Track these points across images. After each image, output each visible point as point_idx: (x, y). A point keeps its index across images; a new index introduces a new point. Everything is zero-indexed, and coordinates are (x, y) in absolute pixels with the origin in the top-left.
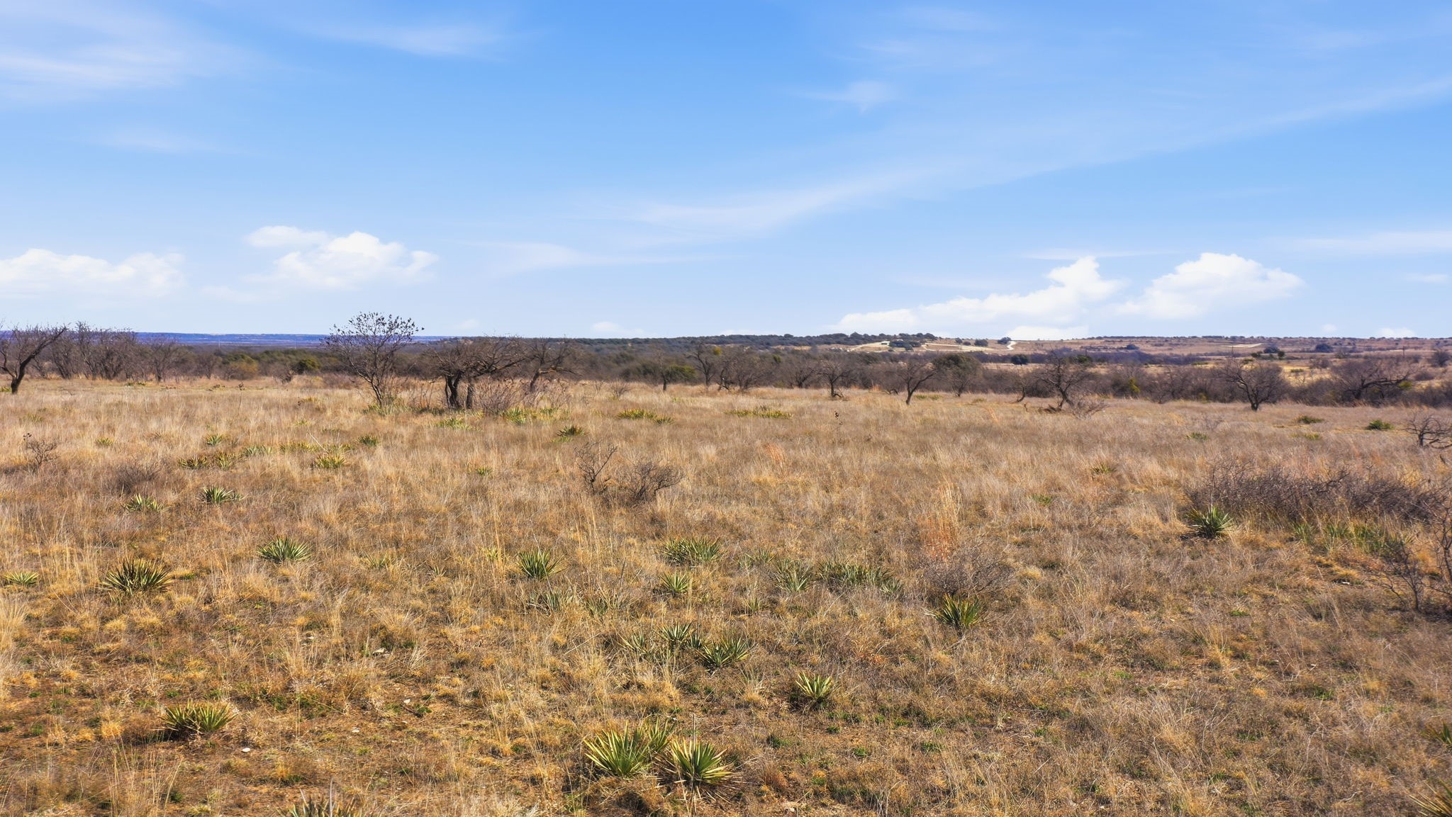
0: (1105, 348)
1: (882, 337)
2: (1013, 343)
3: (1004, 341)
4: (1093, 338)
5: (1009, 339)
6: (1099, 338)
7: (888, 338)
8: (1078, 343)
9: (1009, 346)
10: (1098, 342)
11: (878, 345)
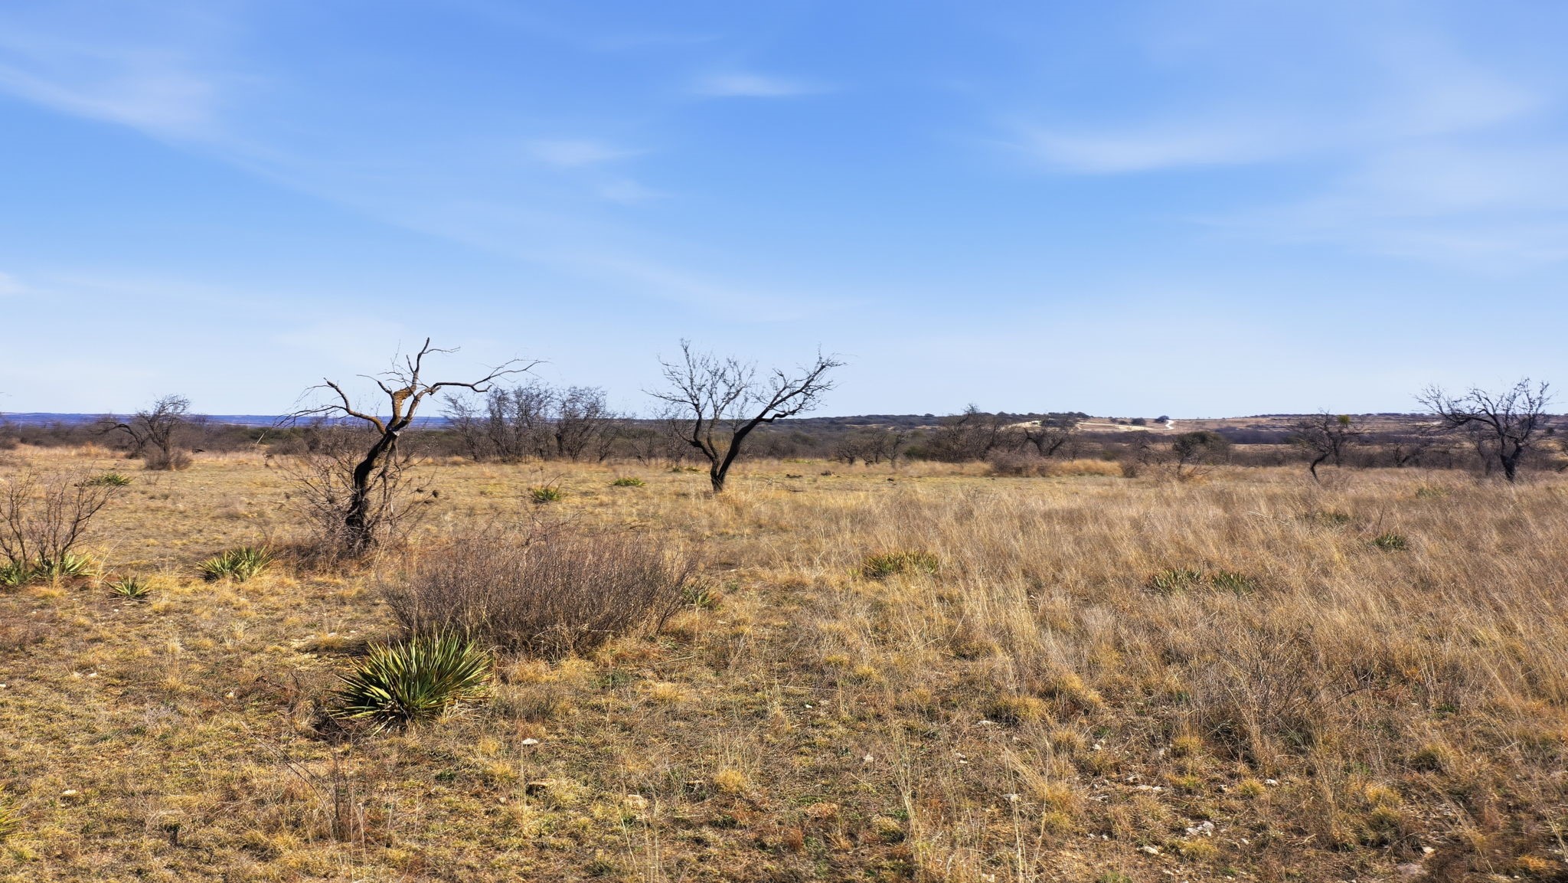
0: (1274, 427)
1: (1031, 417)
2: (1171, 422)
3: (1162, 420)
4: (1256, 417)
5: (1167, 418)
6: (1264, 416)
7: (1038, 417)
8: (1243, 422)
9: (1167, 425)
11: (1027, 425)
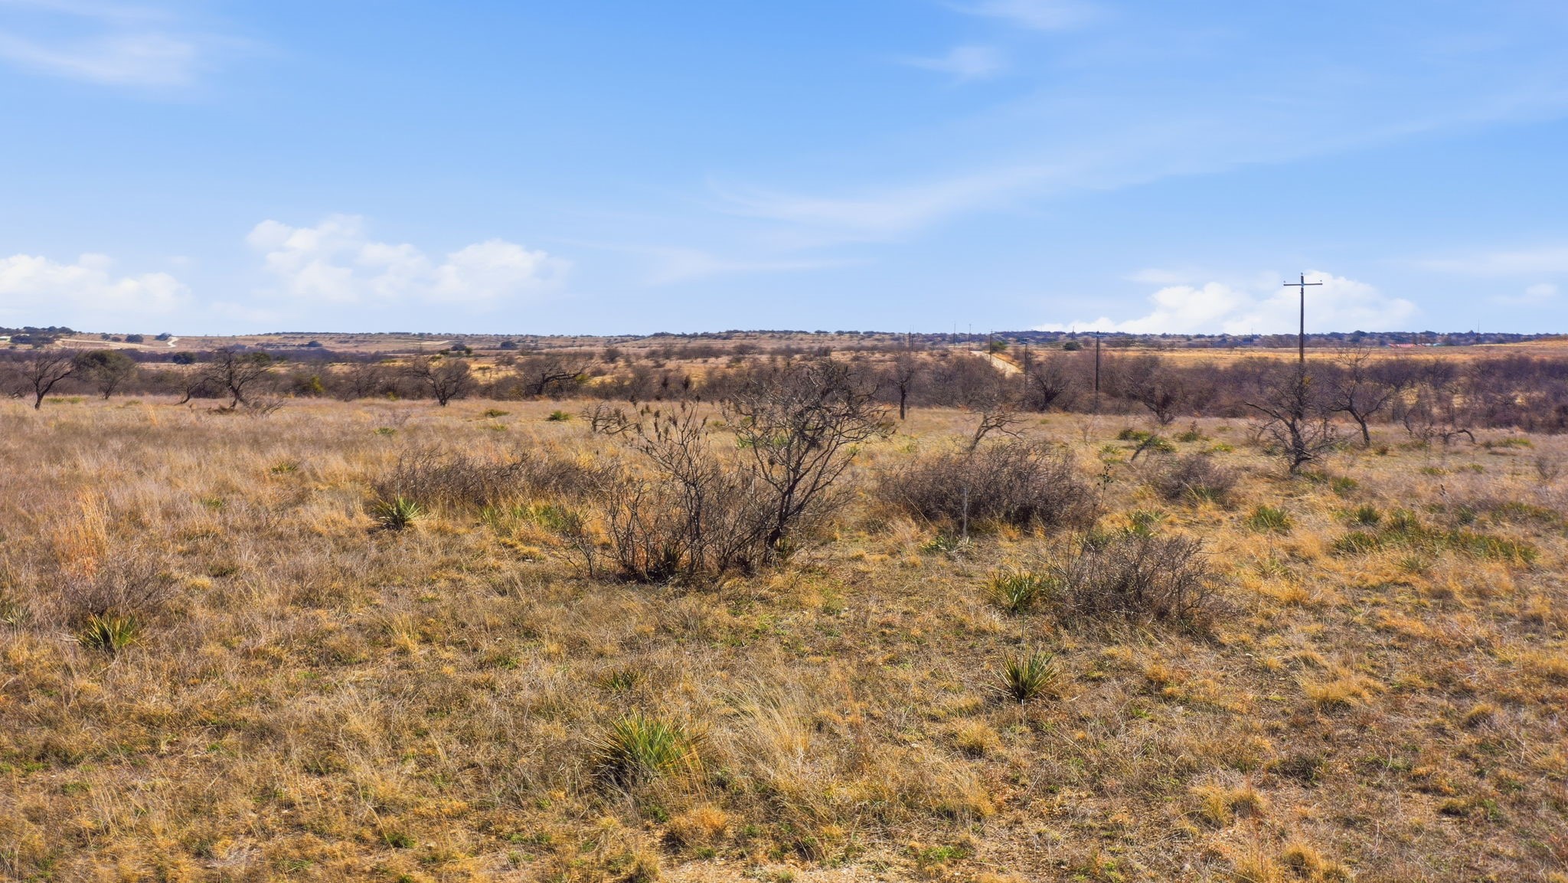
10: (276, 338)
